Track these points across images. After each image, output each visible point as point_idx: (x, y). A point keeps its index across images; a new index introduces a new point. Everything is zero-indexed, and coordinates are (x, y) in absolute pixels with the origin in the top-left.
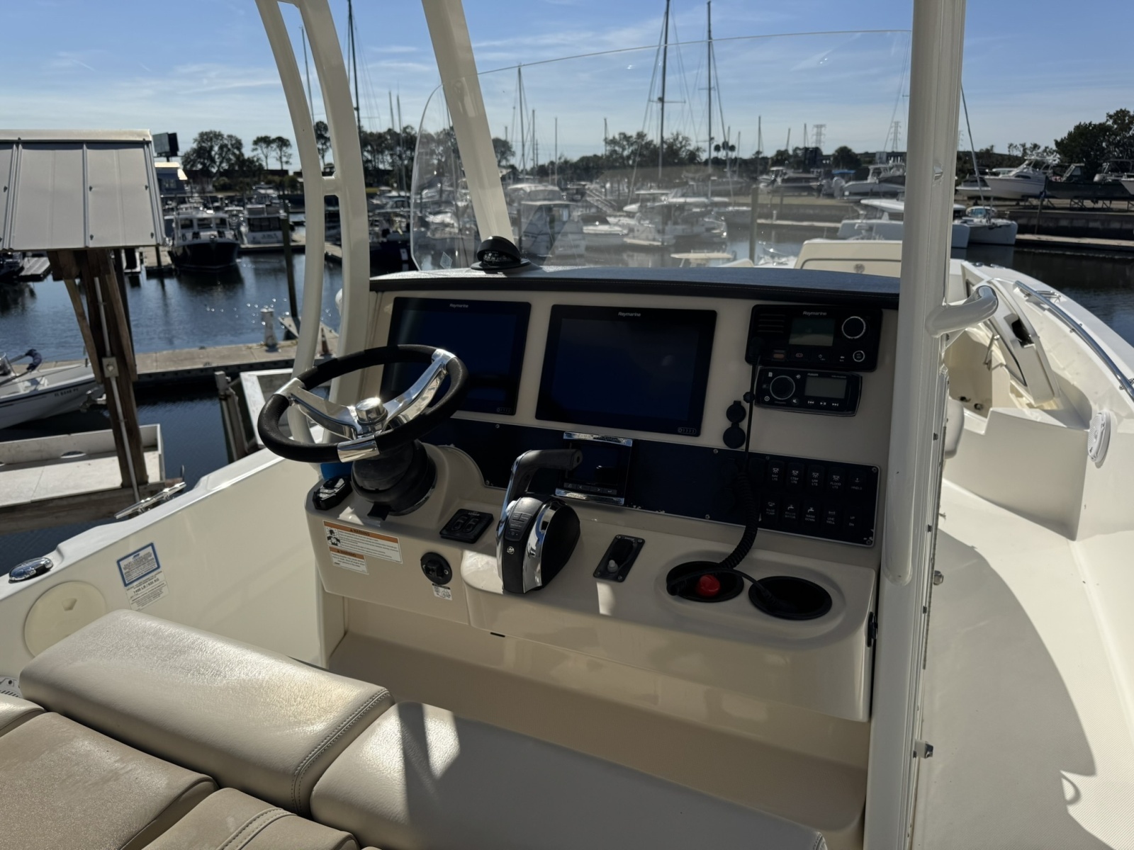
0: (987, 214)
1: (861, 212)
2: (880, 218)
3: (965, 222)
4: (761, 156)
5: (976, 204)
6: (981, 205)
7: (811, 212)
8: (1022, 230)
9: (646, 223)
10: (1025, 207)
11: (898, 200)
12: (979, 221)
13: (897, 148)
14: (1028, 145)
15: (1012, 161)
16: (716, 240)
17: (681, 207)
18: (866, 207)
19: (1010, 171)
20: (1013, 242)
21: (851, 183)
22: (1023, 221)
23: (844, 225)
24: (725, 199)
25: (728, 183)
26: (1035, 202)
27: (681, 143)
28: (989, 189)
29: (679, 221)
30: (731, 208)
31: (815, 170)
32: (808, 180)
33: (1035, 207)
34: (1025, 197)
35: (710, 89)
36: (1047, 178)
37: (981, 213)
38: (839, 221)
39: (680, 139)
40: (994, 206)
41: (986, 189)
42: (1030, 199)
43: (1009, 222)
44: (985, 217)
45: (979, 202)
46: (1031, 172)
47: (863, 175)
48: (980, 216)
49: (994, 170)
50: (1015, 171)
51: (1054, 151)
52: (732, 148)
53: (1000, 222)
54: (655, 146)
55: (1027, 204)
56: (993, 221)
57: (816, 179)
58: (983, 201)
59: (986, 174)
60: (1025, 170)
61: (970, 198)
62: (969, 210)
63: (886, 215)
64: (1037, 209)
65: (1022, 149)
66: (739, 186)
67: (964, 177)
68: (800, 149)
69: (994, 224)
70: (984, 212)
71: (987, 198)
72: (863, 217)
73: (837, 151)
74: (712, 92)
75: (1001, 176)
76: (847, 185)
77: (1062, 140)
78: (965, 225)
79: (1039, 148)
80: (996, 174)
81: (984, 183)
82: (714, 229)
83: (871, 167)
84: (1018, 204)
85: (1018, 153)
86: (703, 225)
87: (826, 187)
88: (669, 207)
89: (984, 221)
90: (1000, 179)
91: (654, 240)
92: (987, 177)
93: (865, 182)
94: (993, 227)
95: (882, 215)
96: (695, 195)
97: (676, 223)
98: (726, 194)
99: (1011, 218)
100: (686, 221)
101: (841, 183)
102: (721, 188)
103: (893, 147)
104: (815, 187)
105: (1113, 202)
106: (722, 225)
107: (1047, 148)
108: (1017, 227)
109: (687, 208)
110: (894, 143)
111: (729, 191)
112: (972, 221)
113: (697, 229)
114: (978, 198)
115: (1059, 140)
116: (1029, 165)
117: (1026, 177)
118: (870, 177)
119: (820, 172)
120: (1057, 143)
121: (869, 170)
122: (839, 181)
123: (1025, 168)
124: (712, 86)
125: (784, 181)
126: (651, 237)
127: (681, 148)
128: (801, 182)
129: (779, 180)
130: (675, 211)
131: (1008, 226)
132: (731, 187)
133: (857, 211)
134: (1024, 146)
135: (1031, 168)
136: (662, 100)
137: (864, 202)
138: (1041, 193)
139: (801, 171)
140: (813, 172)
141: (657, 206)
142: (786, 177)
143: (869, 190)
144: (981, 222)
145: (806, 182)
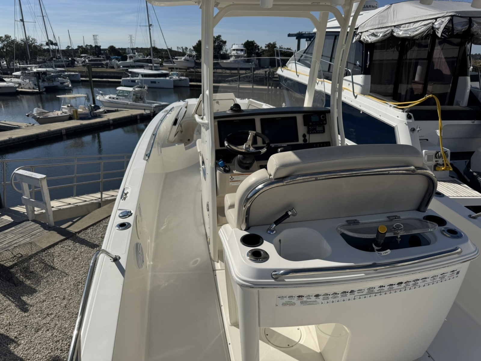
0: (177, 75)
1: (130, 75)
2: (138, 77)
3: (171, 78)
4: (70, 48)
5: (172, 71)
6: (175, 71)
7: (106, 75)
8: (191, 81)
9: (27, 81)
10: (190, 72)
11: (144, 69)
12: (175, 77)
13: (133, 46)
14: (184, 48)
15: (183, 54)
16: (66, 88)
17: (45, 73)
18: (131, 72)
19: (181, 58)
20: (189, 86)
21: (120, 62)
22: (190, 77)
23: (123, 80)
24: (63, 69)
25: (62, 61)
26: (192, 70)
27: (32, 41)
28: (176, 65)
29: (45, 79)
30: (66, 73)
31: (102, 56)
32: (100, 60)
33: (193, 72)
34: (189, 68)
35: (43, 17)
36: (195, 61)
37: (175, 74)
38: (121, 79)
39: (31, 39)
40: (180, 71)
41: (174, 65)
42: (190, 69)
43: (186, 78)
44: (177, 76)
45: (173, 70)
46: (189, 58)
47: (125, 59)
48: (175, 75)
49: (176, 57)
50: (183, 58)
51: (193, 50)
52: (56, 44)
53: (183, 78)
54: (17, 42)
55: (190, 71)
56: (180, 77)
57: (104, 60)
58: (175, 70)
59: (174, 59)
60: (187, 58)
61: (169, 68)
62: (171, 73)
63: (140, 76)
64: (194, 73)
65: (182, 49)
66: (68, 63)
67: (164, 60)
68: (89, 46)
69: (181, 79)
70: (176, 74)
71: (177, 69)
72: (131, 76)
73: (109, 48)
74: (44, 18)
75: (179, 60)
76: (119, 63)
78: (171, 79)
79: (188, 49)
80: (177, 59)
81: (174, 63)
82: (64, 83)
83: (128, 55)
84: (186, 71)
85: (181, 50)
86: (58, 81)
87: (109, 64)
88: (38, 73)
89: (177, 78)
90: (179, 61)
91: (34, 89)
92: (174, 60)
93: (126, 62)
94: (181, 80)
95: (138, 75)
96: (49, 67)
97: (43, 81)
98: (63, 66)
99: (186, 76)
100: (49, 79)
101: (116, 62)
102: (58, 63)
103: (131, 46)
104: (105, 64)
106: (68, 81)
107: (190, 49)
108: (189, 80)
109: (47, 73)
110: (131, 44)
111: (64, 65)
112: (173, 78)
113: (55, 84)
114: (173, 68)
115: (194, 46)
116: (188, 56)
117: (188, 60)
118: (128, 59)
119: (104, 57)
120: (194, 47)
121: (127, 57)
122: (115, 61)
123: (186, 57)
124: (44, 15)
125: (89, 61)
126: (31, 87)
127: (32, 44)
128: (98, 61)
129: (87, 60)
130: (42, 75)
131: (186, 79)
132: (64, 63)
133: (127, 74)
134: (182, 48)
135: (188, 57)
136: (22, 20)
137: (130, 70)
138: (194, 67)
139: (96, 56)
140: (101, 57)
141: (31, 72)
142: (90, 59)
143: (129, 65)
144: (176, 78)
145: (100, 61)
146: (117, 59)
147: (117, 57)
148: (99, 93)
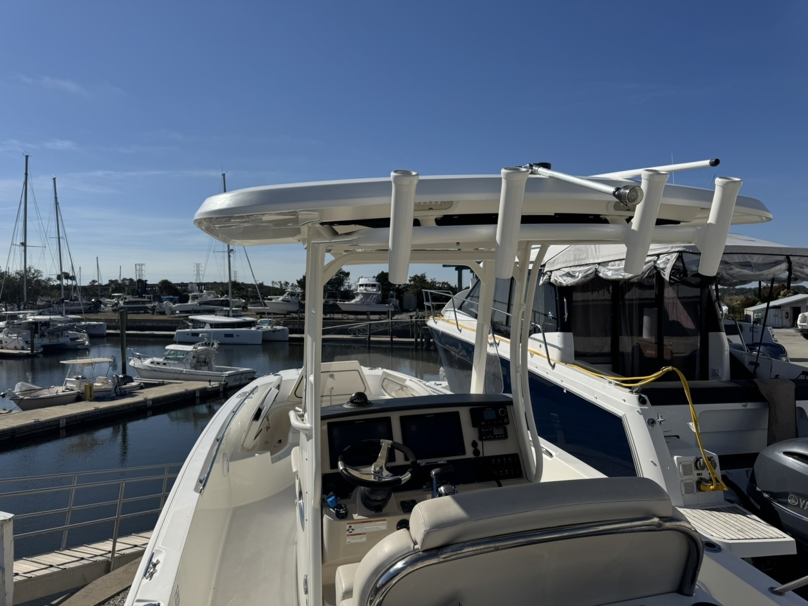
0: (270, 323)
1: (190, 324)
2: (203, 328)
3: (258, 329)
4: (96, 284)
5: (261, 317)
6: (266, 318)
7: (150, 324)
8: (291, 332)
9: (14, 336)
10: (290, 318)
11: (216, 315)
12: (266, 327)
13: (200, 280)
14: (283, 282)
15: (280, 292)
16: (79, 347)
17: (46, 324)
18: (192, 321)
19: (278, 298)
20: (288, 339)
21: (177, 305)
22: (291, 326)
23: (177, 333)
24: (79, 317)
25: (79, 305)
26: (294, 315)
27: (33, 274)
28: (268, 308)
29: (46, 333)
30: (83, 323)
31: (147, 296)
32: (144, 302)
33: (295, 318)
34: (289, 313)
35: (59, 238)
36: (299, 302)
37: (266, 323)
38: (175, 331)
39: (33, 271)
40: (274, 318)
41: (266, 308)
42: (292, 314)
43: (284, 328)
44: (269, 325)
45: (263, 316)
46: (290, 298)
47: (185, 299)
48: (266, 324)
49: (269, 297)
50: (281, 298)
51: (297, 286)
52: (73, 278)
53: (279, 327)
54: (9, 276)
55: (291, 316)
56: (274, 327)
57: (150, 302)
58: (266, 316)
59: (265, 299)
60: (287, 297)
61: (258, 313)
62: (259, 321)
63: (208, 326)
64: (297, 319)
65: (279, 284)
66: (89, 306)
67: (249, 300)
68: (127, 280)
69: (275, 329)
70: (268, 321)
71: (269, 314)
72: (192, 327)
73: (160, 283)
74: (61, 240)
75: (273, 301)
76: (174, 306)
77: (301, 280)
78: (259, 330)
79: (289, 284)
80: (270, 299)
81: (265, 305)
82: (78, 339)
83: (190, 295)
84: (285, 317)
85: (278, 286)
86: (67, 336)
87: (158, 307)
88: (35, 324)
89: (269, 327)
90: (274, 303)
91: (23, 349)
92: (266, 301)
93: (187, 304)
94: (275, 331)
95: (205, 325)
96: (55, 314)
97: (42, 336)
98: (79, 312)
99: (284, 325)
100: (51, 333)
101: (170, 304)
102: (72, 308)
103: (197, 280)
104: (150, 308)
105: (335, 315)
106: (84, 336)
107: (293, 284)
108: (288, 330)
109: (51, 323)
110: (197, 277)
111: (81, 310)
112: (262, 327)
113: (62, 340)
114: (264, 313)
115: (299, 280)
116: (288, 294)
117: (288, 301)
118: (190, 301)
119: (150, 297)
120: (298, 282)
121: (189, 296)
122: (168, 303)
123: (286, 296)
124: (61, 236)
125: (125, 303)
126: (19, 346)
127: (34, 278)
128: (139, 304)
129: (121, 302)
130: (42, 326)
131: (283, 330)
132: (82, 307)
133: (186, 323)
134: (280, 282)
135: (289, 296)
136: (24, 244)
137: (190, 317)
138: (298, 310)
139: (138, 296)
140: (145, 297)
141: (24, 323)
142: (126, 301)
143: (191, 309)
144: (267, 328)
145: (142, 304)
146: (171, 300)
147: (171, 297)
148: (134, 356)
